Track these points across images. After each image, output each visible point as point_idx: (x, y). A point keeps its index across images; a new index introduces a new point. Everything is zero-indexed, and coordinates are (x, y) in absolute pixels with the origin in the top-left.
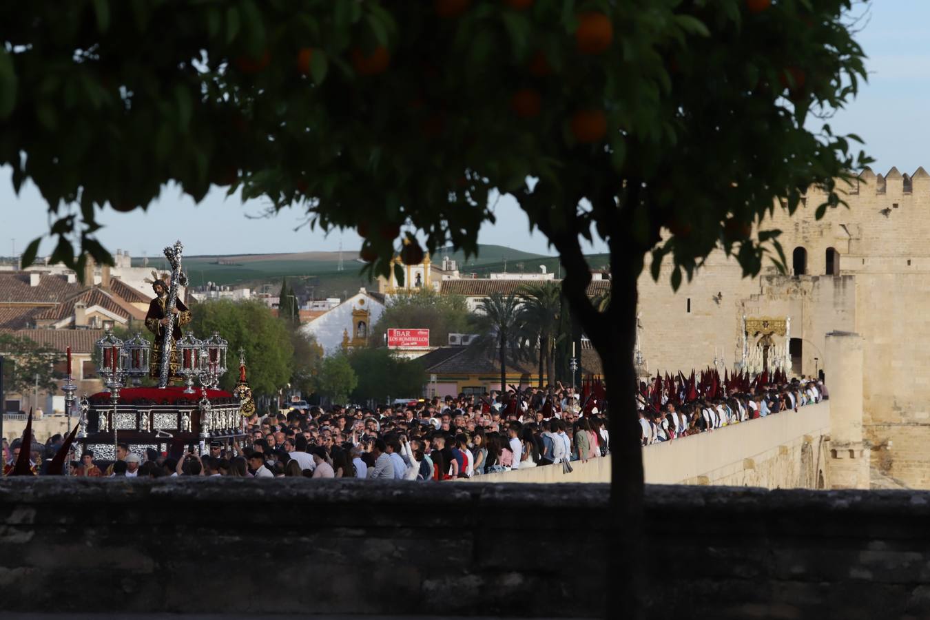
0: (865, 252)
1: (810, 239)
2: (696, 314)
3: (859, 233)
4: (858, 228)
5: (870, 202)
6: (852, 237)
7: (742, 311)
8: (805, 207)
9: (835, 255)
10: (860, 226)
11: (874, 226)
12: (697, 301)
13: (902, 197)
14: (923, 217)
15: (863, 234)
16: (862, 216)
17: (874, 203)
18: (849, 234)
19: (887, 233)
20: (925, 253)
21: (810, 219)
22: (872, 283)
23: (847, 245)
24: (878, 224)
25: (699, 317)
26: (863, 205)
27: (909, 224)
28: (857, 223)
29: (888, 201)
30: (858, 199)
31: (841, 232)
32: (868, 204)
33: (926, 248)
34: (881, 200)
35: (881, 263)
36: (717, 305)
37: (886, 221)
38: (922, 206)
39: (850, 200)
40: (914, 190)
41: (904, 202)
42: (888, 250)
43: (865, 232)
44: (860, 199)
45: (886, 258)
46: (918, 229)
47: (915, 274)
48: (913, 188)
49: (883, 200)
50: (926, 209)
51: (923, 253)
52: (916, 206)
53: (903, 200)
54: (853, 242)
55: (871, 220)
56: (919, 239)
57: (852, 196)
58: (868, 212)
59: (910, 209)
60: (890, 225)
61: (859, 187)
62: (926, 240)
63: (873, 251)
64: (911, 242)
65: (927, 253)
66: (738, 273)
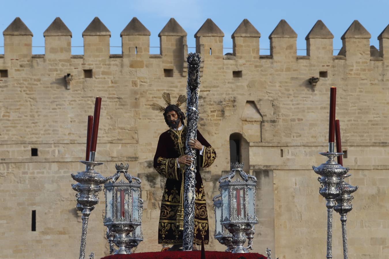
0: (285, 140)
1: (207, 122)
2: (44, 233)
3: (274, 113)
4: (273, 105)
5: (288, 69)
6: (265, 119)
9: (243, 144)
10: (275, 103)
11: (294, 103)
12: (46, 214)
13: (332, 61)
14: (362, 90)
15: (280, 114)
16: (278, 88)
17: (294, 70)
18: (261, 115)
19: (313, 112)
20: (367, 141)
21: (205, 93)
22: (296, 184)
23: (259, 130)
24: (301, 100)
25: (48, 237)
26: (279, 72)
27: (344, 100)
28: (271, 99)
29: (313, 68)
30: (272, 65)
31: (250, 112)
32: (286, 71)
33: (368, 133)
34: (303, 66)
35: (306, 155)
36: (76, 219)
37: (311, 96)
38: (359, 74)
39: (261, 66)
40: (347, 53)
41: (335, 69)
42: (315, 137)
43: (283, 111)
44: (275, 64)
45: (314, 148)
46: (355, 106)
47: (355, 169)
48: (346, 50)
49: (306, 66)
50: (366, 79)
51: (364, 141)
52: (351, 74)
53: (333, 67)
54: (267, 126)
55: (290, 95)
56: (358, 121)
57: (264, 60)
58: (286, 82)
59: (343, 79)
60: (317, 101)
61: (272, 48)
62: (367, 122)
63: (295, 138)
64: (347, 125)
65: (369, 141)
66: (106, 171)
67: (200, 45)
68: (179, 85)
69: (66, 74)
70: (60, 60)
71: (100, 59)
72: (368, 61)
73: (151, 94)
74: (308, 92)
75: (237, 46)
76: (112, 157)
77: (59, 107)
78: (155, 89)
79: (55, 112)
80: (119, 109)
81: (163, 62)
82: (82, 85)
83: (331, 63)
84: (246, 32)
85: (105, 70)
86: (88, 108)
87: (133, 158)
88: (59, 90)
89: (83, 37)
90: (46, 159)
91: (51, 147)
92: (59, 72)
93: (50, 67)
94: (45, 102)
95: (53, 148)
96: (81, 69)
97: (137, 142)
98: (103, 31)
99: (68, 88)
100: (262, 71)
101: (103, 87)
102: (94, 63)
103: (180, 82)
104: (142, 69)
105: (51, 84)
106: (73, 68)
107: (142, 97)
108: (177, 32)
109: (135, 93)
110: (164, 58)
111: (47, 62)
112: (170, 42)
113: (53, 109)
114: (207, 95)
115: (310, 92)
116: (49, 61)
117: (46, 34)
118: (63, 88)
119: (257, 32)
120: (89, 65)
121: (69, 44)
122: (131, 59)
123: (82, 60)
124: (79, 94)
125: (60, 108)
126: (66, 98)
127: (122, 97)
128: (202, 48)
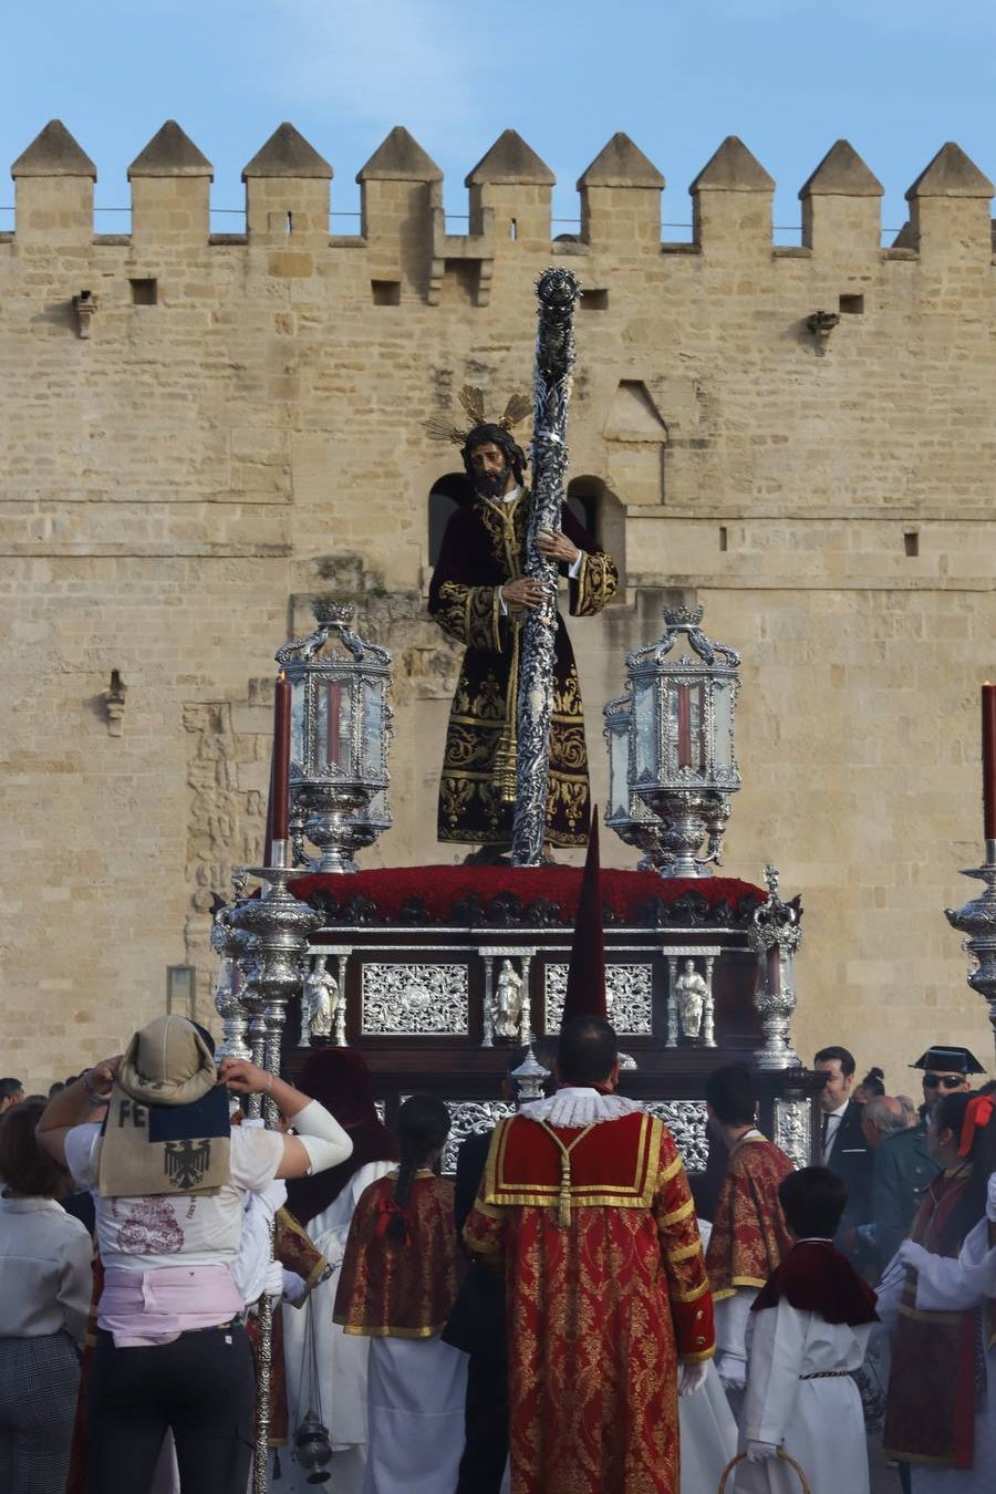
0: (732, 499)
2: (9, 767)
3: (703, 419)
4: (699, 395)
5: (747, 287)
6: (675, 434)
7: (212, 753)
8: (475, 303)
9: (608, 513)
10: (707, 387)
11: (764, 387)
12: (15, 710)
13: (877, 266)
14: (965, 352)
15: (721, 420)
16: (714, 343)
17: (764, 291)
18: (662, 423)
19: (818, 416)
20: (977, 506)
21: (496, 355)
22: (764, 631)
23: (657, 469)
24: (783, 381)
25: (23, 779)
26: (720, 296)
27: (911, 382)
28: (693, 375)
29: (821, 284)
30: (699, 274)
31: (629, 414)
32: (740, 293)
33: (981, 481)
34: (792, 277)
35: (797, 544)
36: (104, 726)
37: (815, 370)
38: (959, 306)
39: (667, 276)
40: (924, 241)
41: (885, 287)
42: (824, 492)
43: (728, 413)
44: (707, 272)
45: (818, 526)
46: (944, 401)
47: (939, 590)
48: (921, 232)
49: (799, 278)
50: (979, 321)
51: (968, 506)
52: (934, 306)
53: (882, 281)
54: (680, 455)
55: (752, 364)
56: (951, 445)
57: (674, 259)
58: (740, 327)
59: (909, 317)
60: (830, 385)
61: (698, 223)
62: (979, 449)
63: (764, 494)
64: (920, 457)
65: (982, 505)
66: (194, 586)
67: (482, 210)
68: (417, 329)
69: (78, 293)
70: (61, 251)
71: (181, 247)
72: (985, 266)
73: (332, 355)
74: (806, 357)
75: (592, 215)
76: (214, 545)
77: (56, 390)
78: (345, 340)
79: (45, 406)
80: (235, 399)
81: (370, 259)
82: (124, 325)
83: (875, 270)
84: (621, 173)
85: (196, 281)
86: (143, 395)
87: (277, 547)
88: (59, 338)
89: (129, 181)
90: (15, 547)
91: (32, 512)
92: (56, 286)
93: (31, 271)
94: (13, 375)
95: (38, 515)
96: (122, 276)
97: (290, 500)
98: (190, 163)
99: (83, 334)
100: (667, 289)
101: (189, 333)
102: (161, 260)
103: (420, 321)
104: (306, 280)
105: (33, 320)
106: (98, 272)
107: (306, 364)
108: (414, 170)
109: (286, 351)
110: (373, 248)
111: (23, 254)
112: (392, 200)
113: (40, 397)
114: (503, 361)
115: (812, 356)
116: (30, 253)
117: (20, 171)
118: (70, 335)
119: (656, 174)
120: (148, 264)
121: (88, 202)
122: (274, 248)
123: (126, 249)
124: (114, 352)
125: (59, 395)
126: (79, 364)
127: (246, 362)
128: (487, 218)
